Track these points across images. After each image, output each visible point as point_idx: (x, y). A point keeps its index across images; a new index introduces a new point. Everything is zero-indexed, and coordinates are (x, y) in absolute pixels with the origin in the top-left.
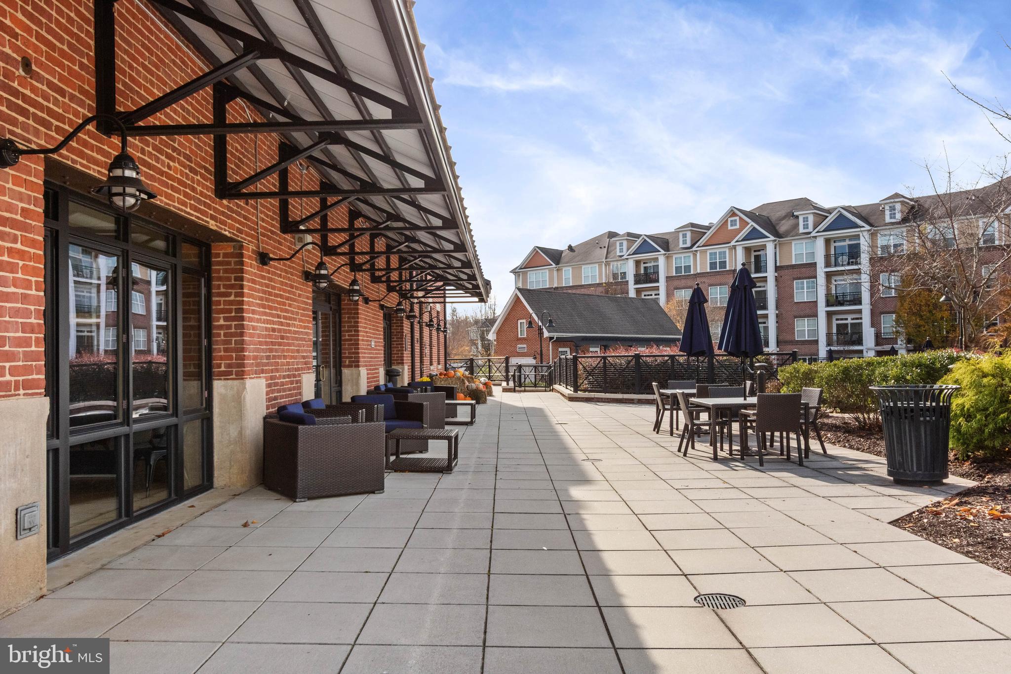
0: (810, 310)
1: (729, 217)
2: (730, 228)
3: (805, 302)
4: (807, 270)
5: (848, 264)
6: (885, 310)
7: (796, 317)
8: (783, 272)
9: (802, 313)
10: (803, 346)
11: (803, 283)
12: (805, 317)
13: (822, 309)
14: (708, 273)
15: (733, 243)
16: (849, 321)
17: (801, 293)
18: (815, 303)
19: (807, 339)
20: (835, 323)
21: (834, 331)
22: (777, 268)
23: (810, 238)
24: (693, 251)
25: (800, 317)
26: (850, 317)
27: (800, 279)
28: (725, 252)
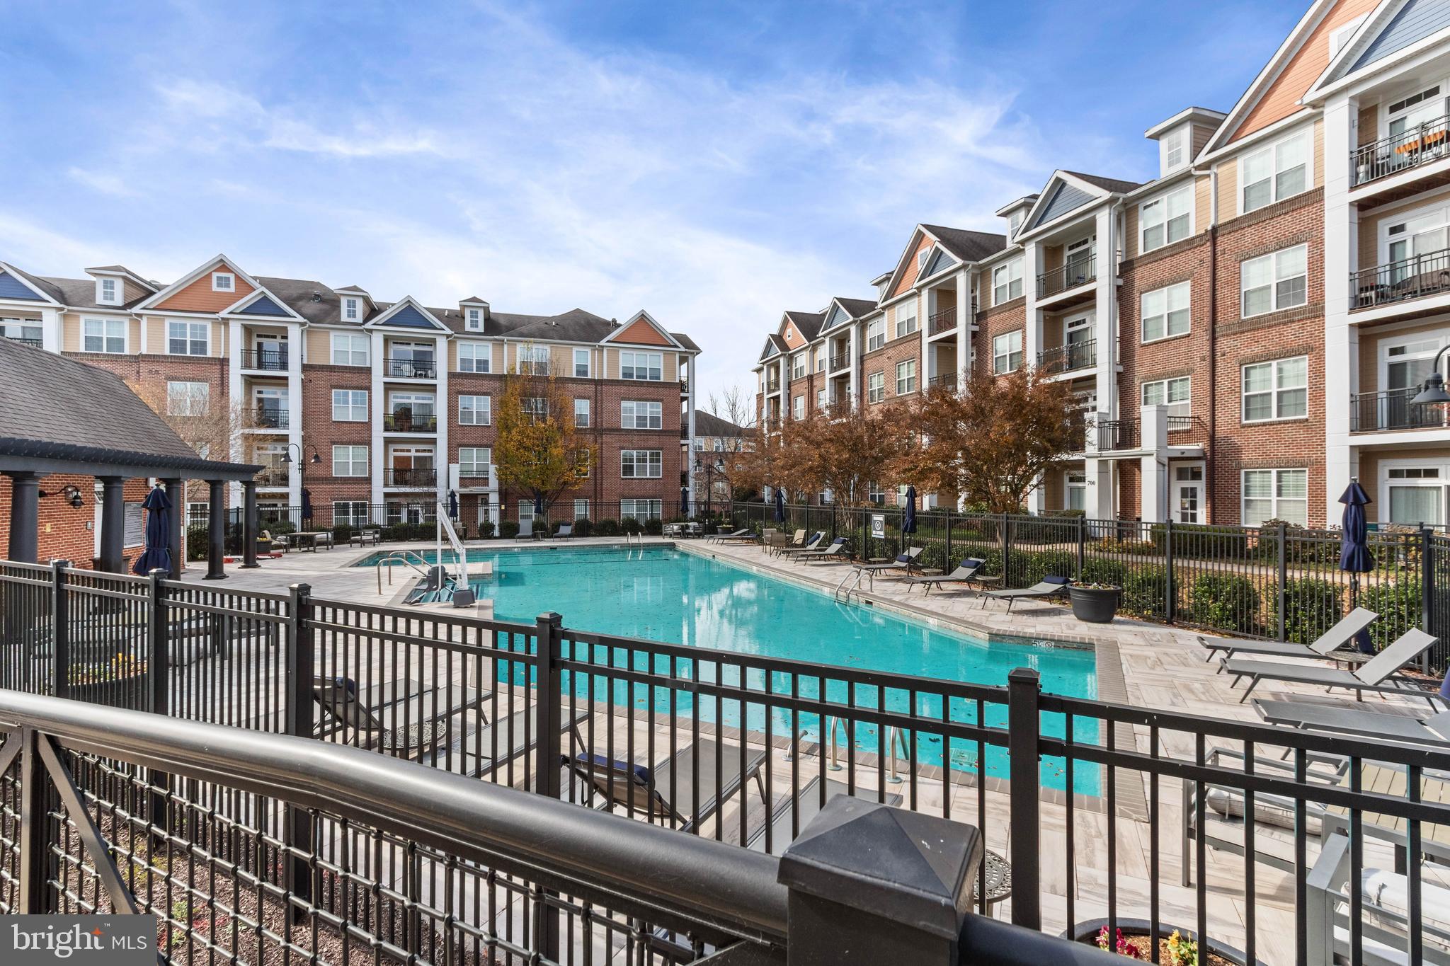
0: (359, 435)
1: (215, 271)
2: (215, 288)
3: (350, 423)
4: (358, 377)
5: (416, 376)
6: (465, 441)
7: (333, 443)
8: (313, 375)
9: (345, 438)
10: (345, 486)
11: (347, 394)
12: (349, 443)
13: (378, 434)
14: (165, 356)
15: (224, 314)
16: (413, 454)
17: (345, 408)
18: (368, 425)
19: (351, 475)
20: (392, 454)
21: (391, 466)
22: (306, 368)
23: (362, 331)
24: (130, 315)
25: (342, 443)
26: (413, 448)
27: (342, 387)
28: (204, 328)
